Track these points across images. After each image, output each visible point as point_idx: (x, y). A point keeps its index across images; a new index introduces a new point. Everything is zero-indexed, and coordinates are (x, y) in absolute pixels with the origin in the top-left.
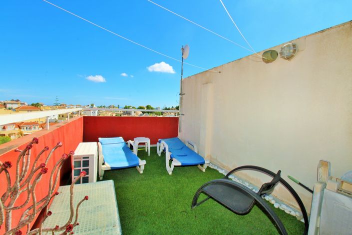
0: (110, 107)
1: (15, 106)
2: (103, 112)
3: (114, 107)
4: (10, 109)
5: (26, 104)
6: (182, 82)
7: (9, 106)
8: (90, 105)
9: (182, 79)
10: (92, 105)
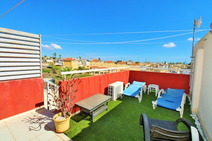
0: (177, 63)
1: (130, 63)
2: (172, 67)
3: (180, 63)
4: (128, 64)
5: (134, 62)
6: (193, 47)
7: (128, 63)
8: (164, 62)
9: (193, 45)
10: (165, 62)
